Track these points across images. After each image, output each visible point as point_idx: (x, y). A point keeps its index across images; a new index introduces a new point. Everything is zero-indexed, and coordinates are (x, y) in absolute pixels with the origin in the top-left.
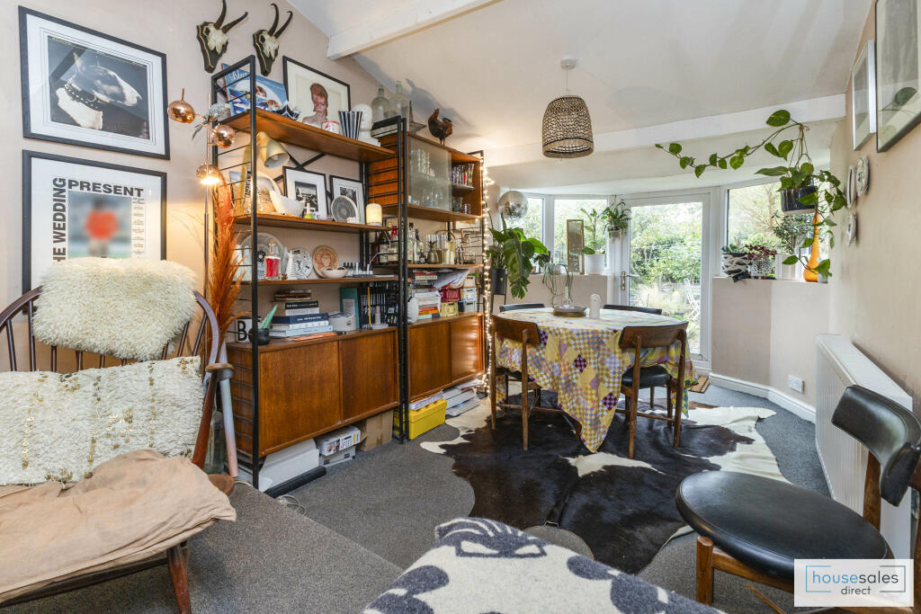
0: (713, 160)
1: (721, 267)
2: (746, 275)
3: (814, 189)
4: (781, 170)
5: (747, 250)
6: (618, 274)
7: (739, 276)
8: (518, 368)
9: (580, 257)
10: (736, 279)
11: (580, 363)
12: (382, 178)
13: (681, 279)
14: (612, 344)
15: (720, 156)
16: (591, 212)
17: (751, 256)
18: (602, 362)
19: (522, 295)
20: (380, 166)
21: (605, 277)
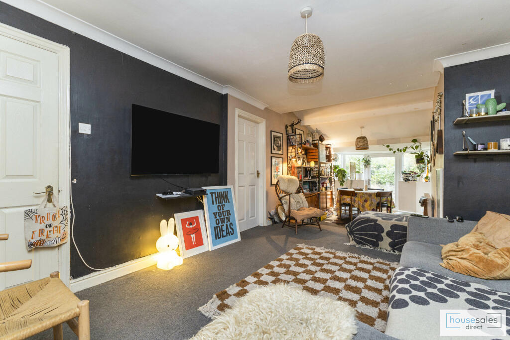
0: (398, 150)
1: (401, 177)
2: (409, 180)
3: (423, 159)
4: (416, 153)
5: (409, 172)
6: (367, 180)
7: (407, 180)
8: (349, 202)
9: (354, 174)
10: (406, 181)
11: (366, 201)
12: (311, 154)
13: (384, 183)
14: (374, 196)
15: (400, 149)
16: (358, 159)
17: (410, 174)
18: (372, 200)
19: (343, 185)
20: (311, 151)
21: (363, 181)
